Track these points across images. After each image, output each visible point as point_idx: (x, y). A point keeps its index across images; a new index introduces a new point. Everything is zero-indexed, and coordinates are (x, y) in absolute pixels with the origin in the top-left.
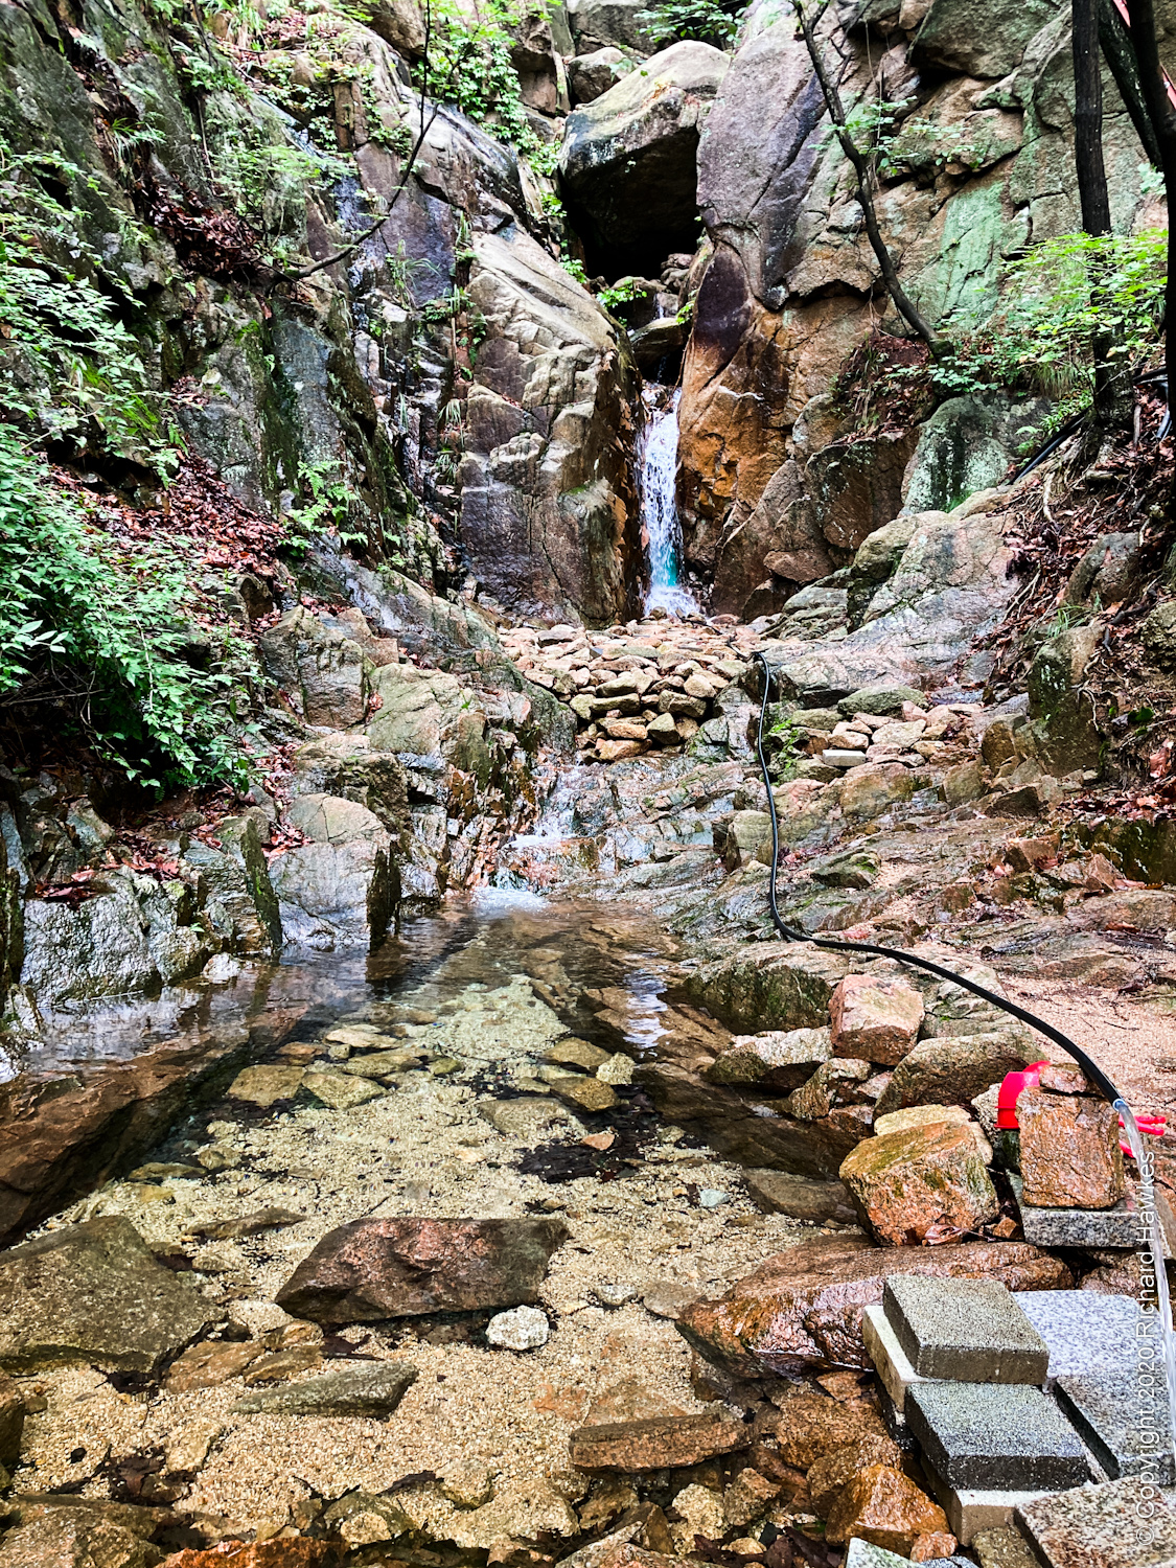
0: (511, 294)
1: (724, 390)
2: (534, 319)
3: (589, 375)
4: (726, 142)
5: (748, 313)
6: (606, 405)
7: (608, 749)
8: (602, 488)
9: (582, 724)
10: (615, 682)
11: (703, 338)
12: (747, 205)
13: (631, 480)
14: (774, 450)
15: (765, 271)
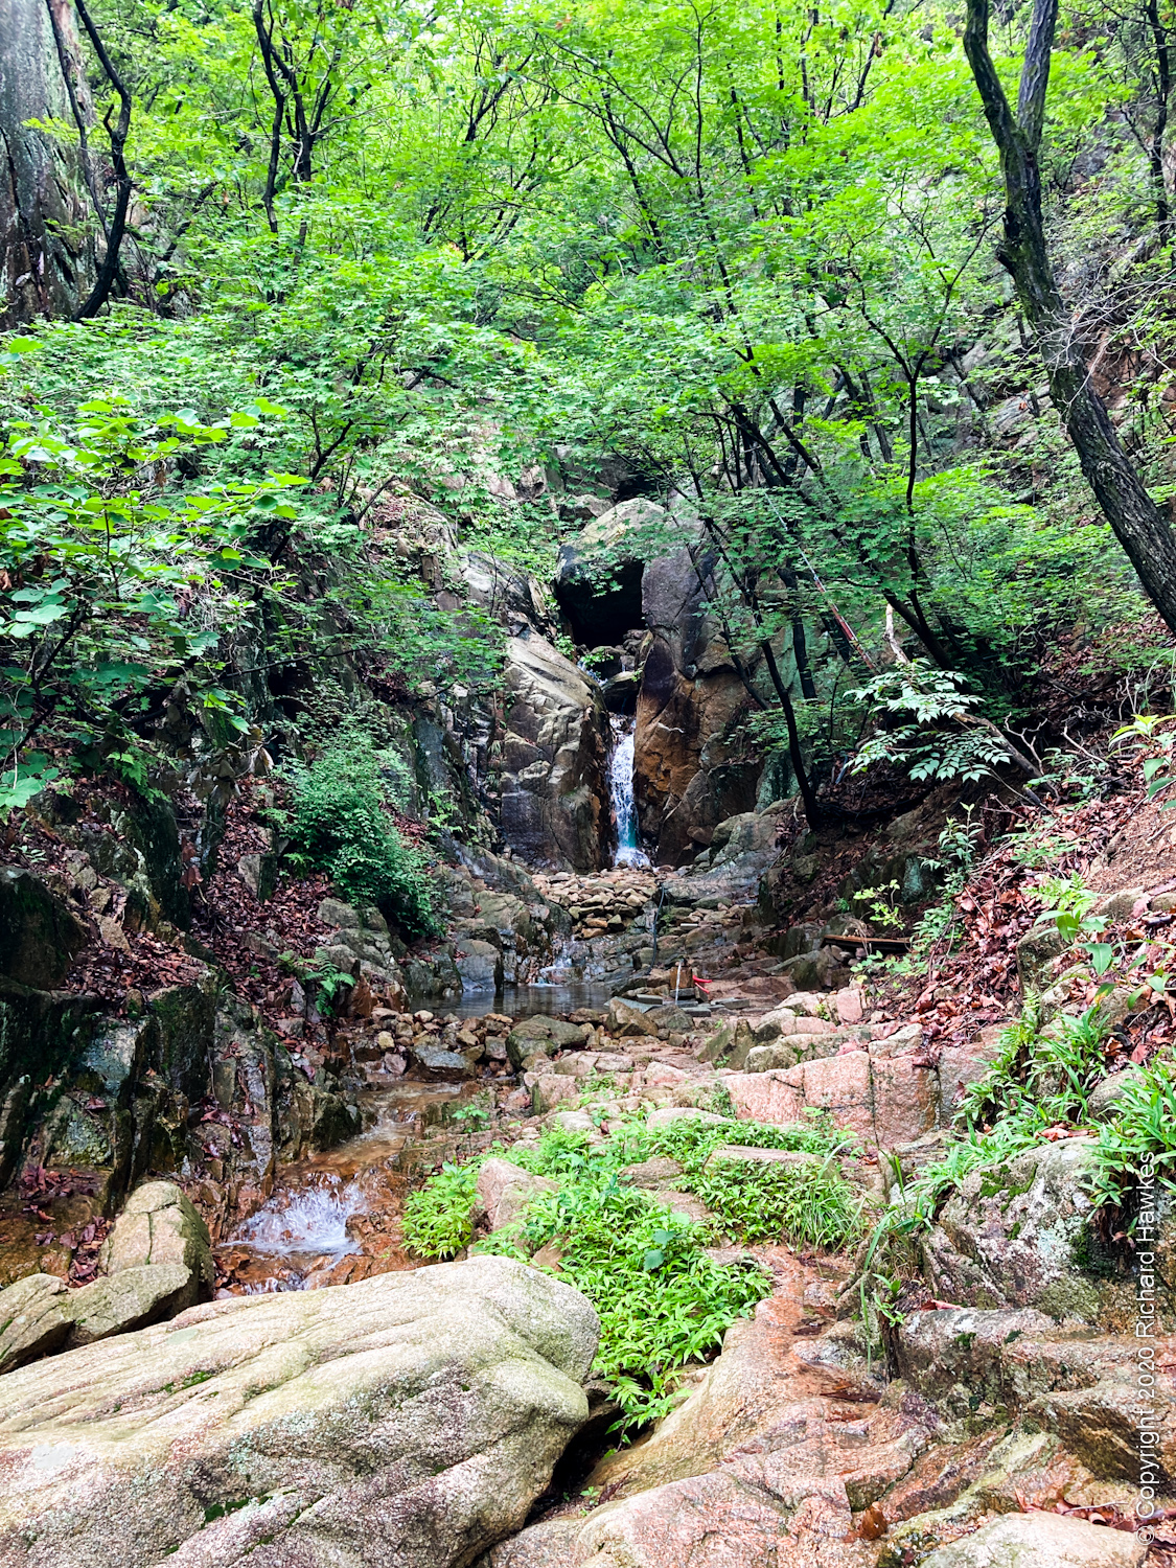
0: (530, 677)
1: (661, 725)
2: (543, 692)
3: (576, 725)
4: (659, 576)
5: (675, 679)
6: (587, 741)
7: (589, 932)
8: (585, 791)
9: (574, 922)
10: (591, 900)
11: (648, 693)
12: (672, 615)
13: (603, 783)
14: (692, 763)
15: (684, 655)
